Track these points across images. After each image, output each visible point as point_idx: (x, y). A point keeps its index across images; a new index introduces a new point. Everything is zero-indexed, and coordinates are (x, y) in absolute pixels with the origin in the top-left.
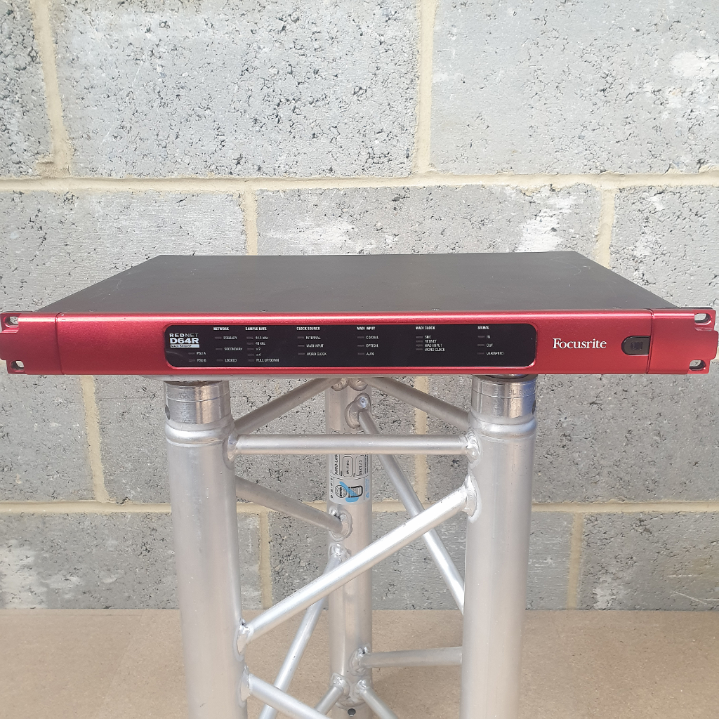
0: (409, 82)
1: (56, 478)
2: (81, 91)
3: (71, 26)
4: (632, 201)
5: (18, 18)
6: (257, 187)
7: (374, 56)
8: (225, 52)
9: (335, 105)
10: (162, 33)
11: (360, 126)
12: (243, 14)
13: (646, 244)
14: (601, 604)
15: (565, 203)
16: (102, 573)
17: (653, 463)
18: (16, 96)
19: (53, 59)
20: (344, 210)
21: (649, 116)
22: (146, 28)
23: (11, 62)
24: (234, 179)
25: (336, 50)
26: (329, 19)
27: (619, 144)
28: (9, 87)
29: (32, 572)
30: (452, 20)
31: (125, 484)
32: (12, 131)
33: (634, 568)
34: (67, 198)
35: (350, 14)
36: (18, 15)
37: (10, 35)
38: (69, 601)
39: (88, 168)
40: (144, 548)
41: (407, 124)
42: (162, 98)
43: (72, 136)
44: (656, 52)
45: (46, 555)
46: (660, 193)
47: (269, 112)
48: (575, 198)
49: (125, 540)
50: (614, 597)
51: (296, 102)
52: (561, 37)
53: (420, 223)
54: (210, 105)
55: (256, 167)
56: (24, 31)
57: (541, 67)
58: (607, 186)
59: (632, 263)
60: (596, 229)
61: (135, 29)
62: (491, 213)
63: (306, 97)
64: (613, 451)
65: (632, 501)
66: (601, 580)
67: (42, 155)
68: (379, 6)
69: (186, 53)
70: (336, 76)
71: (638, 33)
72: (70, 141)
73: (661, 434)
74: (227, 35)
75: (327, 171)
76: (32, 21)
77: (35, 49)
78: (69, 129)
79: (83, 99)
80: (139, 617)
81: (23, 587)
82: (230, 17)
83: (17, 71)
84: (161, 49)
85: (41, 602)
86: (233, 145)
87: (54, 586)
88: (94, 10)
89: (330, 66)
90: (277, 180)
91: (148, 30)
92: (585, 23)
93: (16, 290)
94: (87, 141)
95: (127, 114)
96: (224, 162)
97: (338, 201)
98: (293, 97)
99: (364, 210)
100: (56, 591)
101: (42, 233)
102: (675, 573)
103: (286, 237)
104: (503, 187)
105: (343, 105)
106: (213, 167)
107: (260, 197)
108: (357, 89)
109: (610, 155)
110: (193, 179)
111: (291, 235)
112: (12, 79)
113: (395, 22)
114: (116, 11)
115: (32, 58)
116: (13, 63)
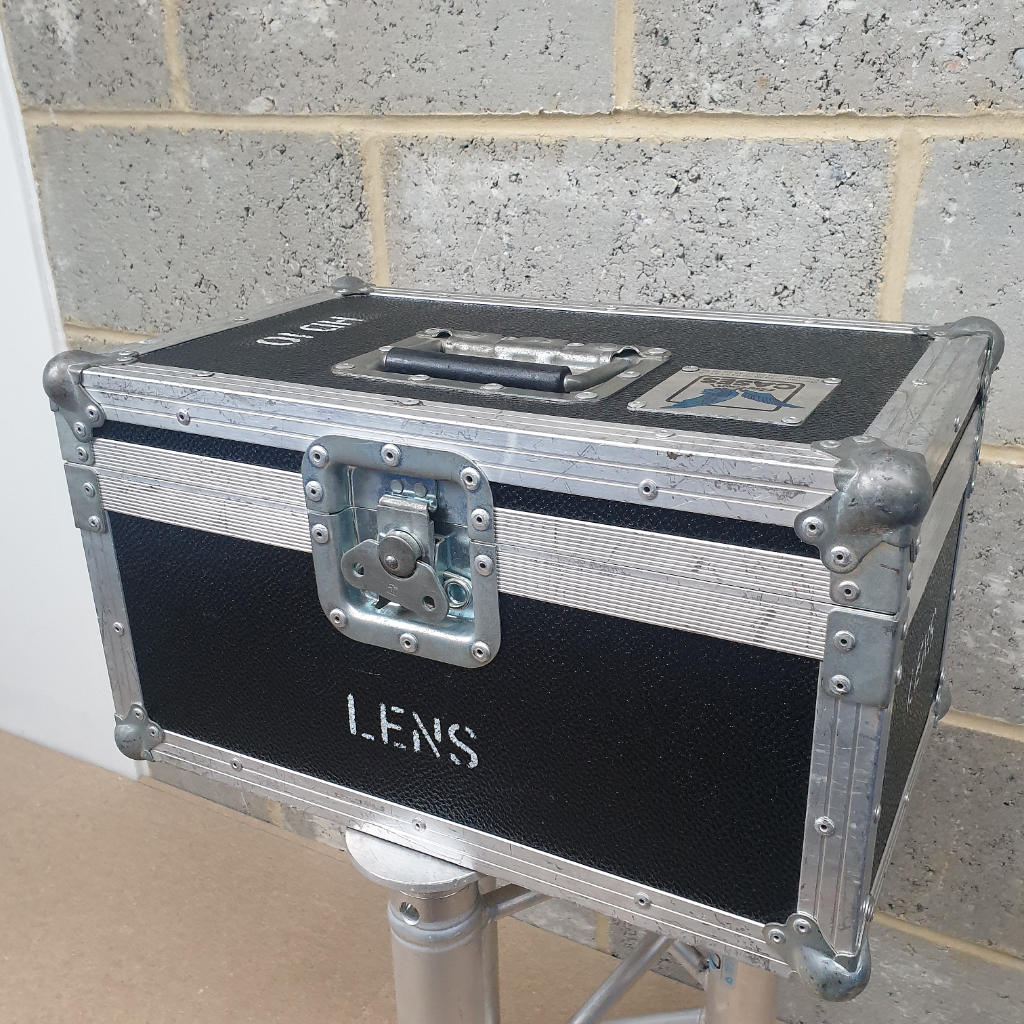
0: (864, 285)
2: (412, 260)
3: (404, 176)
5: (347, 164)
7: (810, 240)
8: (592, 220)
10: (512, 189)
12: (620, 168)
18: (342, 261)
19: (383, 217)
22: (492, 182)
25: (754, 229)
26: (744, 180)
28: (334, 249)
30: (951, 189)
35: (778, 174)
36: (347, 160)
37: (337, 184)
42: (508, 279)
56: (353, 180)
61: (479, 182)
63: (702, 295)
68: (827, 163)
70: (750, 266)
74: (596, 197)
76: (361, 168)
77: (364, 203)
79: (414, 270)
82: (602, 171)
83: (343, 229)
84: (510, 212)
88: (431, 156)
89: (741, 250)
91: (496, 185)
98: (682, 292)
104: (1013, 470)
108: (779, 289)
112: (337, 239)
113: (850, 190)
114: (457, 158)
115: (361, 213)
116: (339, 220)
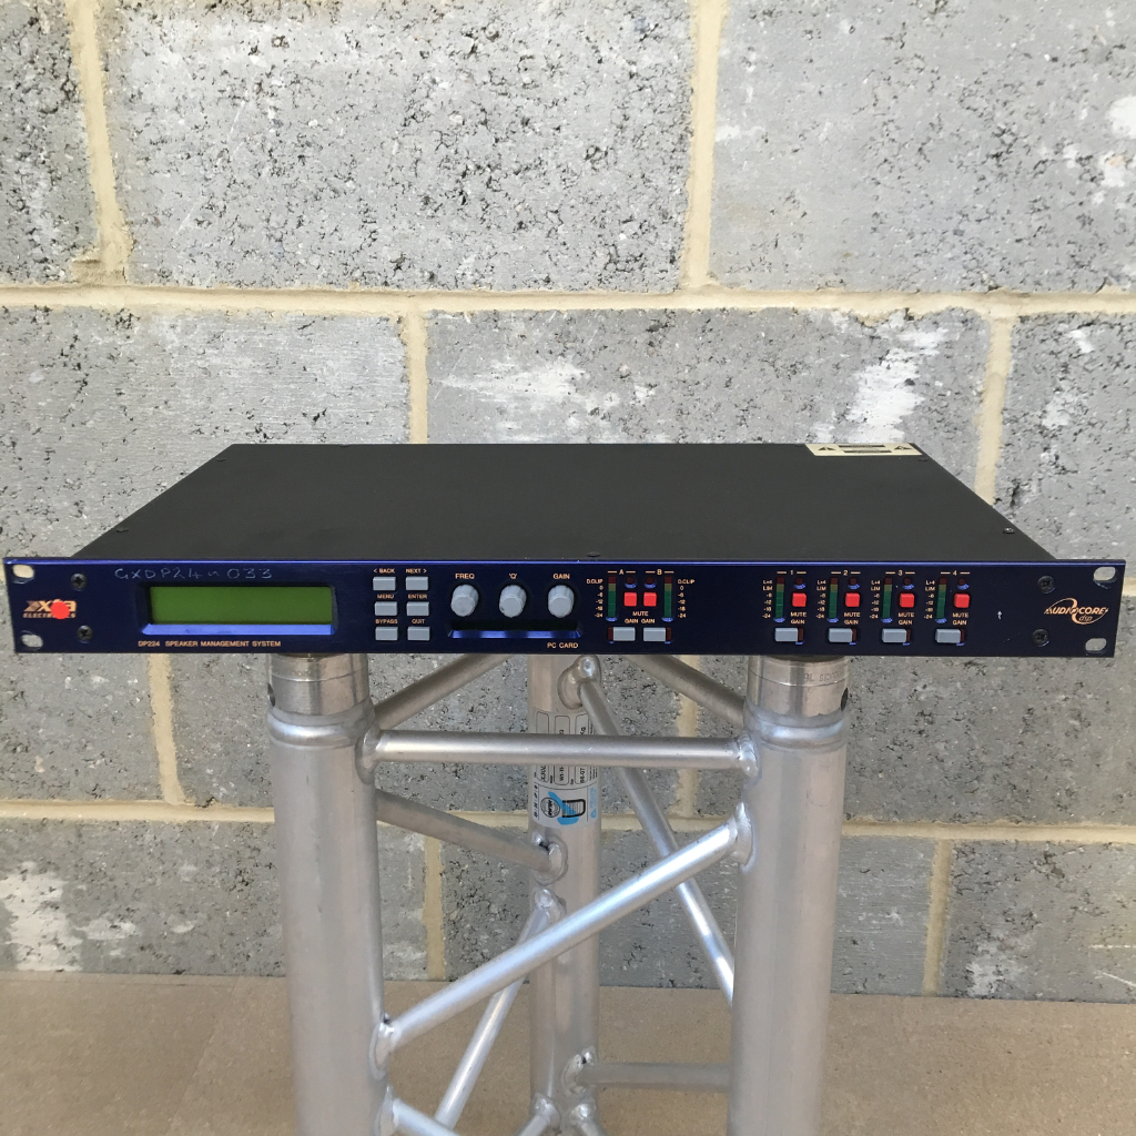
0: (676, 140)
1: (100, 765)
2: (145, 148)
3: (130, 44)
4: (1041, 337)
5: (46, 29)
6: (427, 306)
7: (619, 97)
8: (378, 87)
9: (555, 178)
10: (277, 55)
11: (596, 211)
12: (408, 27)
13: (1062, 408)
14: (979, 987)
15: (928, 340)
16: (172, 917)
17: (1068, 763)
18: (42, 155)
19: (101, 96)
20: (568, 345)
21: (1072, 199)
22: (250, 47)
23: (33, 101)
24: (390, 293)
25: (559, 87)
26: (547, 36)
27: (1019, 245)
28: (29, 140)
29: (60, 914)
30: (749, 38)
31: (211, 776)
32: (34, 210)
33: (1035, 931)
34: (121, 320)
35: (581, 29)
36: (46, 26)
37: (32, 57)
38: (117, 960)
39: (155, 271)
40: (240, 878)
41: (672, 209)
42: (276, 161)
43: (130, 219)
44: (1085, 96)
45: (83, 887)
46: (1088, 325)
47: (448, 186)
48: (946, 331)
49: (210, 865)
50: (1001, 978)
51: (492, 171)
52: (928, 69)
53: (692, 368)
54: (353, 172)
55: (427, 274)
56: (55, 50)
57: (896, 117)
58: (1000, 314)
59: (1039, 438)
60: (979, 382)
61: (233, 48)
62: (807, 354)
63: (509, 164)
64: (1001, 741)
65: (1032, 824)
66: (980, 949)
67: (81, 250)
68: (630, 16)
69: (315, 88)
70: (558, 129)
71: (1054, 64)
72: (126, 228)
73: (1083, 715)
74: (381, 60)
75: (541, 282)
76: (67, 36)
77: (73, 79)
78: (125, 208)
79: (147, 159)
80: (229, 990)
81: (44, 937)
82: (387, 31)
83: (42, 115)
84: (275, 81)
85: (73, 962)
86: (390, 239)
87: (94, 936)
88: (167, 18)
89: (549, 112)
90: (459, 295)
91: (254, 51)
92: (967, 47)
93: (38, 464)
94: (154, 228)
95: (219, 186)
96: (374, 265)
97: (558, 330)
98: (487, 162)
99: (601, 345)
100: (98, 945)
101: (80, 374)
102: (1103, 941)
103: (473, 386)
104: (827, 314)
105: (569, 175)
106: (357, 274)
107: (432, 323)
108: (591, 151)
109: (1005, 263)
110: (324, 291)
111: (481, 384)
112: (34, 128)
113: (655, 42)
114: (203, 20)
115: (67, 93)
116: (37, 103)
